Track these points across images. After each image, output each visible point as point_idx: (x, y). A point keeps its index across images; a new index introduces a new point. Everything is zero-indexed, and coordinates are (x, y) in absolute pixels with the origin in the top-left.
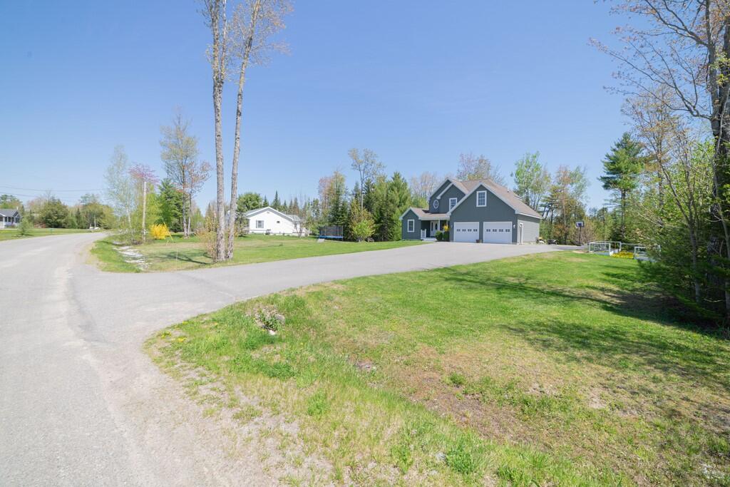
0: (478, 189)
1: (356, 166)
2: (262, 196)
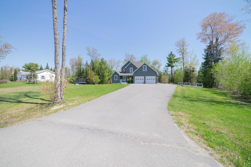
0: (143, 65)
1: (89, 54)
2: (39, 65)
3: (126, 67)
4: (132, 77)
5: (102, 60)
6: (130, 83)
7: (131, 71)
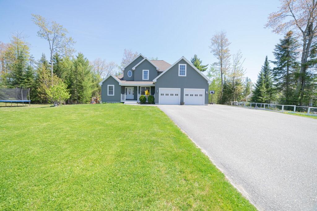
0: (180, 62)
3: (134, 68)
4: (153, 89)
5: (80, 56)
6: (147, 102)
7: (146, 77)
